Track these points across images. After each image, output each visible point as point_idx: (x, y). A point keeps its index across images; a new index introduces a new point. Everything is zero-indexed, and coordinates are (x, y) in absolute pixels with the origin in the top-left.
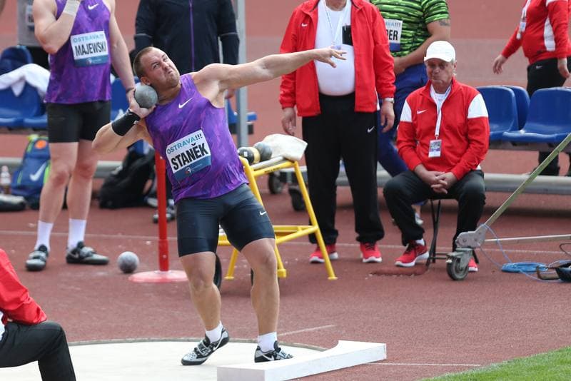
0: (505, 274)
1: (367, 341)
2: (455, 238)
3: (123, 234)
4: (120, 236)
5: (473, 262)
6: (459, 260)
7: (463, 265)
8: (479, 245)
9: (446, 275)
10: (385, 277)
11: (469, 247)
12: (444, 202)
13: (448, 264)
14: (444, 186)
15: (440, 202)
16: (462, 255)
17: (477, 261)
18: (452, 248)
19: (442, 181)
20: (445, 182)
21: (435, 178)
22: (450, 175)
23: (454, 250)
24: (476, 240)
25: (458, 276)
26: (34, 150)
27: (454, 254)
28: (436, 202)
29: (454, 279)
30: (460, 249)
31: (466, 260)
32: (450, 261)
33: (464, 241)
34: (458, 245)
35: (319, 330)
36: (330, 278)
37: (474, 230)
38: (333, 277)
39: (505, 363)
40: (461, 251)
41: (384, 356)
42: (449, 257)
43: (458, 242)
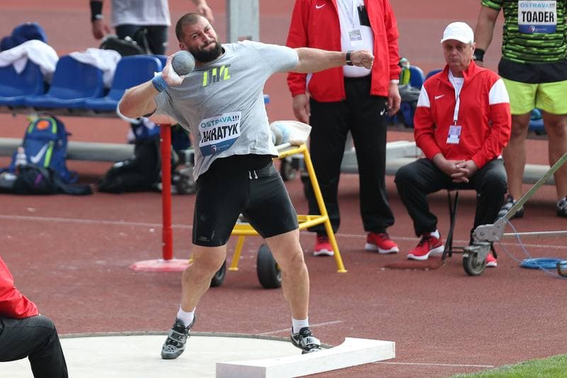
0: (524, 269)
1: (376, 339)
2: (472, 231)
3: (126, 220)
4: (122, 222)
5: (491, 256)
6: (476, 255)
7: (480, 260)
8: (497, 239)
9: (462, 270)
10: (398, 271)
11: (487, 241)
12: (462, 193)
13: (465, 258)
14: (465, 174)
15: (457, 193)
16: (479, 249)
17: (495, 256)
18: (469, 241)
19: (462, 169)
20: (468, 171)
21: (454, 166)
22: (471, 163)
23: (471, 244)
24: (494, 234)
25: (476, 272)
26: (35, 130)
27: (471, 248)
28: (453, 193)
29: (470, 274)
30: (478, 243)
31: (484, 254)
32: (466, 255)
33: (482, 235)
34: (475, 239)
35: (326, 326)
36: (339, 271)
37: (492, 223)
38: (343, 270)
39: (519, 364)
40: (478, 245)
41: (393, 355)
42: (466, 251)
43: (475, 236)
